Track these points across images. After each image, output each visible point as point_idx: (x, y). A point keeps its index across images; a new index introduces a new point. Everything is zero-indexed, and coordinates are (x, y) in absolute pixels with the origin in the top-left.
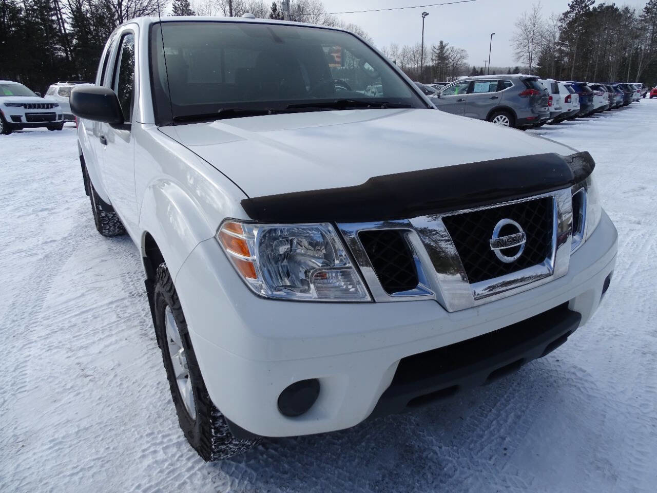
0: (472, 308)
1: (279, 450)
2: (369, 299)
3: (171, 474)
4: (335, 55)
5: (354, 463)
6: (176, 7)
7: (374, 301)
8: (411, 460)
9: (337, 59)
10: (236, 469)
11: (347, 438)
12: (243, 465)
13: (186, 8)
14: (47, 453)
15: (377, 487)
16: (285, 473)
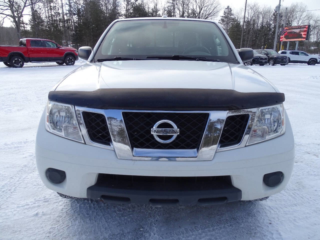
0: (131, 160)
1: (95, 205)
2: (83, 142)
3: (57, 197)
4: (303, 33)
5: (114, 223)
6: (225, 12)
7: (85, 144)
8: (136, 233)
9: (303, 36)
10: (75, 205)
11: (122, 212)
12: (78, 205)
13: (230, 12)
14: (36, 176)
15: (111, 236)
16: (88, 214)
